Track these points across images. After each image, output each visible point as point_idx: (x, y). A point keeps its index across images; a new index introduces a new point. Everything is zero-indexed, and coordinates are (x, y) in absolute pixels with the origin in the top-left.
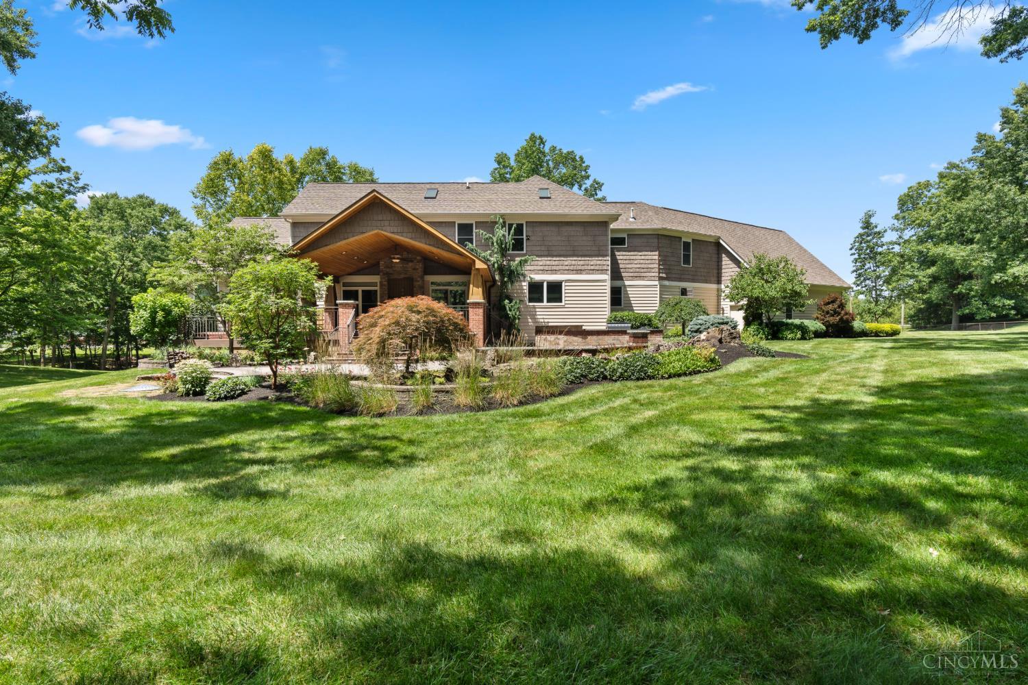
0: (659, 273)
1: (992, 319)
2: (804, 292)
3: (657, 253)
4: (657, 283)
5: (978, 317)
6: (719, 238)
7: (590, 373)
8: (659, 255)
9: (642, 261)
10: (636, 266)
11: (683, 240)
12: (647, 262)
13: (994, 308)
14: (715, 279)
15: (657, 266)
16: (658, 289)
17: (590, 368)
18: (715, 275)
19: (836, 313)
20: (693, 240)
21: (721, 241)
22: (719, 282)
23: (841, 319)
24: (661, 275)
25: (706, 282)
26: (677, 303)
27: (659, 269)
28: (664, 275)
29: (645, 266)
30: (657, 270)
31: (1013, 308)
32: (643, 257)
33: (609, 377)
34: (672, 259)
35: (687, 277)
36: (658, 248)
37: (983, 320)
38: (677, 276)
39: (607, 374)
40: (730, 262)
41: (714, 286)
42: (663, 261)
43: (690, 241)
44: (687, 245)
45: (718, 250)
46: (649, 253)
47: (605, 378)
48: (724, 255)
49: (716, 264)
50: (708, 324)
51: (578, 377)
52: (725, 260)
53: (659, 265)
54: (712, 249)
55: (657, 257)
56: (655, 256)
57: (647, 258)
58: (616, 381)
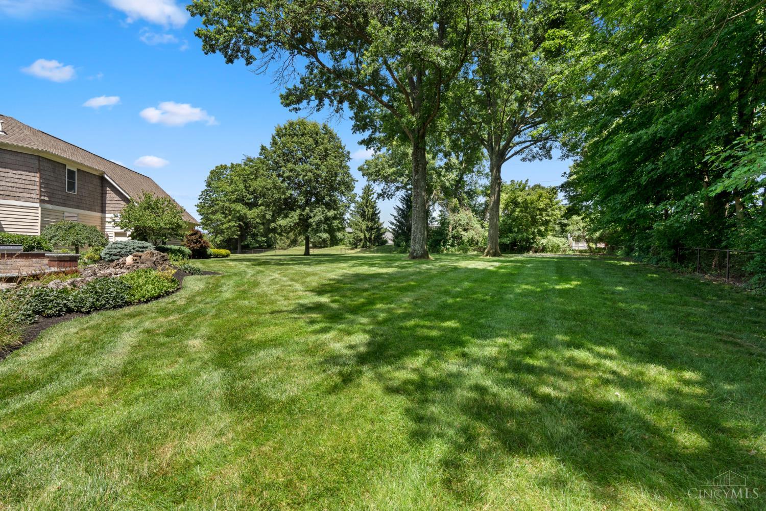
0: (41, 196)
1: (257, 248)
2: (184, 225)
3: (38, 175)
4: (38, 205)
5: (251, 247)
6: (104, 173)
7: (46, 307)
8: (41, 178)
9: (17, 180)
10: (7, 184)
11: (68, 167)
12: (23, 182)
13: (258, 242)
14: (98, 208)
15: (38, 188)
16: (39, 211)
17: (43, 301)
18: (99, 205)
19: (198, 242)
20: (78, 170)
21: (106, 176)
22: (103, 211)
23: (202, 246)
24: (42, 198)
25: (90, 209)
26: (70, 228)
27: (41, 191)
28: (46, 198)
29: (22, 186)
30: (38, 192)
31: (265, 242)
32: (17, 176)
33: (76, 309)
34: (55, 183)
35: (72, 203)
36: (39, 170)
37: (254, 248)
38: (61, 201)
39: (72, 306)
40: (115, 196)
41: (99, 215)
42: (45, 184)
43: (75, 170)
44: (71, 173)
45: (102, 184)
46: (27, 173)
47: (70, 311)
48: (108, 189)
49: (100, 195)
50: (129, 249)
51: (29, 316)
52: (109, 193)
53: (41, 187)
54: (97, 182)
55: (37, 179)
56: (36, 177)
57: (24, 177)
58: (88, 313)
